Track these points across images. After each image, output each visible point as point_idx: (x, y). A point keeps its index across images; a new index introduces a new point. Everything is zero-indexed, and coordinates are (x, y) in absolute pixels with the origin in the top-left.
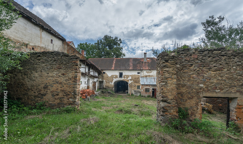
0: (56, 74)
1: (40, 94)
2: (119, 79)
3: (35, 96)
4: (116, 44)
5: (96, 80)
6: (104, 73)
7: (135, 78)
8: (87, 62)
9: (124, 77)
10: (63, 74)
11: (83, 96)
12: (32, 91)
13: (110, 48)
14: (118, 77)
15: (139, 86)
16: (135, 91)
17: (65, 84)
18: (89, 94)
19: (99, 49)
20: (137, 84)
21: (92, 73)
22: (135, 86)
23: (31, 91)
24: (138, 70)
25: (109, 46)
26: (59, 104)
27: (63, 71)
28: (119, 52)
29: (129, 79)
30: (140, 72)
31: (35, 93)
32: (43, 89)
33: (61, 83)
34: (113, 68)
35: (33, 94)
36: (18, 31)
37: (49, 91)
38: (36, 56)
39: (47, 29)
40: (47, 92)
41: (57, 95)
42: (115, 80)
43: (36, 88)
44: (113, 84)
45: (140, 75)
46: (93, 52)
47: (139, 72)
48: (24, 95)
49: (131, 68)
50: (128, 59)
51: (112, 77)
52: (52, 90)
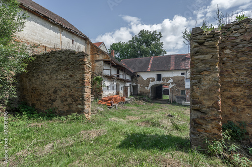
0: (65, 76)
1: (50, 99)
2: (156, 82)
3: (46, 102)
4: (154, 39)
5: (128, 84)
6: (138, 76)
7: (179, 81)
8: (112, 64)
9: (164, 80)
10: (71, 76)
11: (108, 103)
12: (44, 96)
13: (147, 46)
14: (156, 80)
15: (184, 91)
16: (178, 97)
17: (73, 88)
18: (116, 101)
19: (134, 48)
20: (181, 89)
21: (121, 77)
22: (178, 91)
23: (42, 96)
24: (183, 70)
25: (146, 43)
26: (68, 111)
27: (70, 73)
28: (159, 49)
29: (169, 82)
30: (185, 72)
31: (46, 98)
32: (52, 94)
33: (69, 87)
34: (149, 70)
35: (45, 100)
36: (36, 33)
37: (58, 96)
38: (46, 56)
39: (67, 28)
40: (56, 97)
41: (66, 100)
42: (151, 84)
43: (46, 92)
44: (149, 88)
45: (185, 76)
46: (127, 52)
47: (183, 72)
48: (37, 100)
49: (172, 68)
50: (170, 56)
51: (148, 80)
52: (61, 95)
